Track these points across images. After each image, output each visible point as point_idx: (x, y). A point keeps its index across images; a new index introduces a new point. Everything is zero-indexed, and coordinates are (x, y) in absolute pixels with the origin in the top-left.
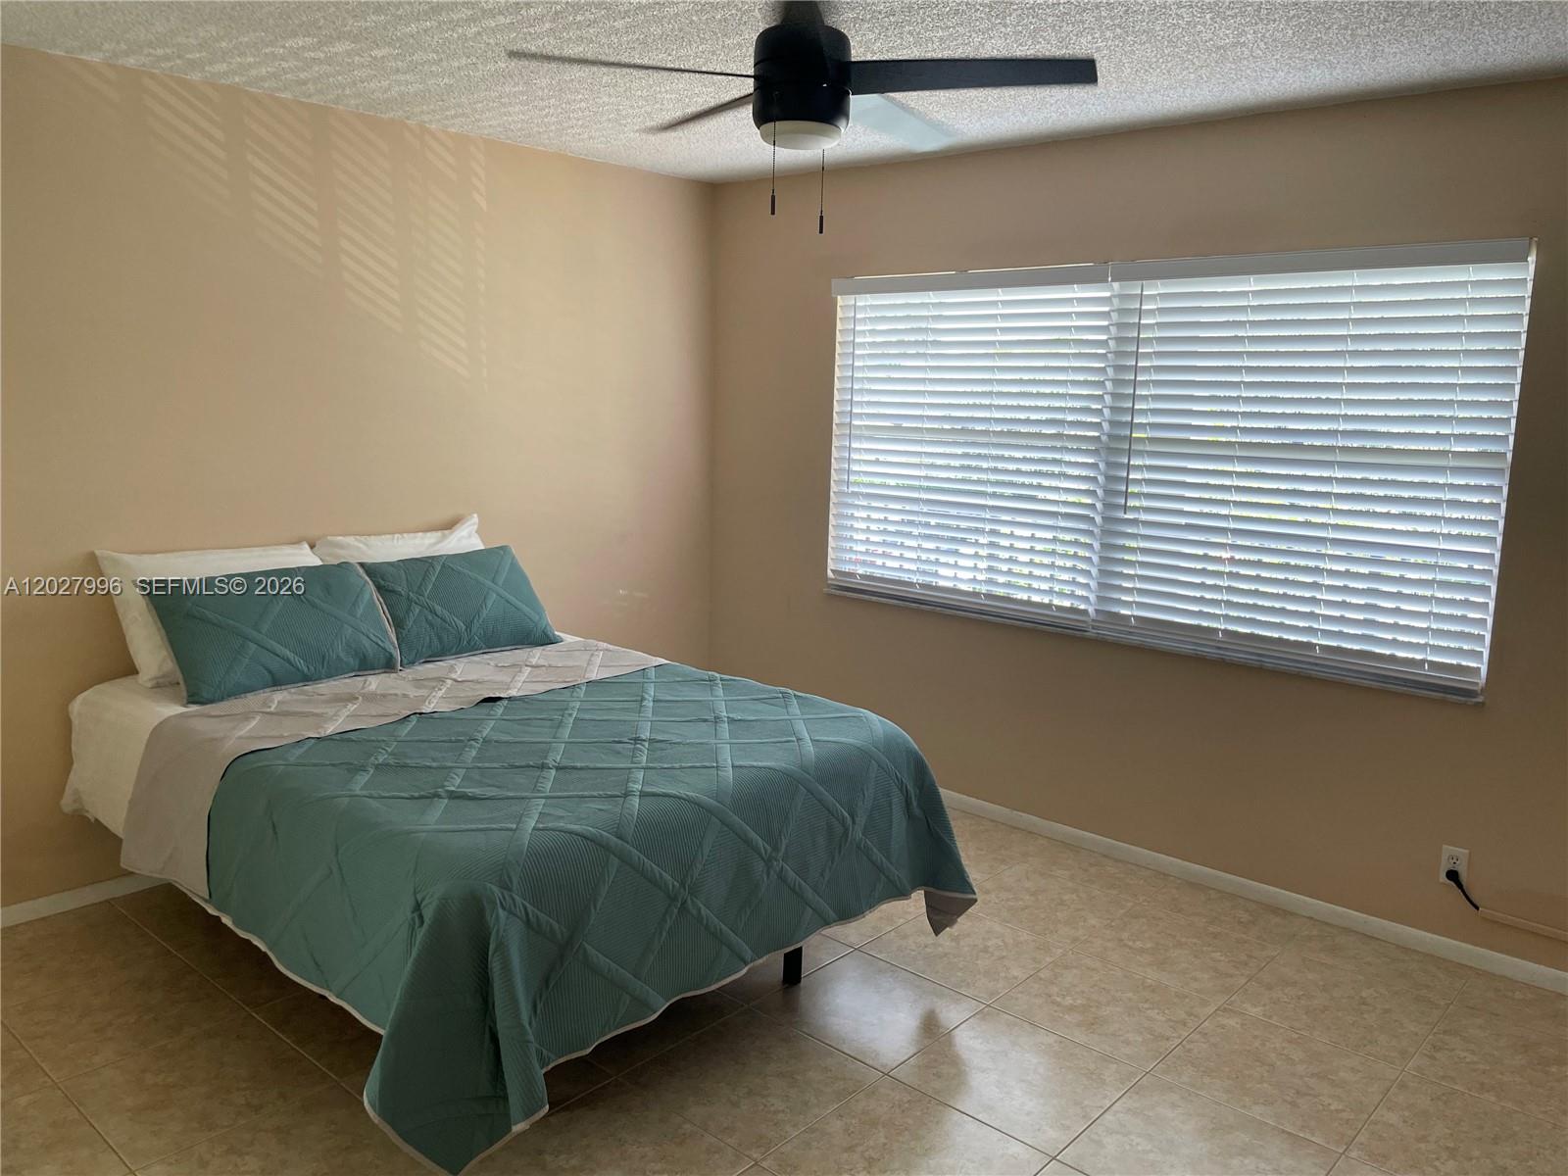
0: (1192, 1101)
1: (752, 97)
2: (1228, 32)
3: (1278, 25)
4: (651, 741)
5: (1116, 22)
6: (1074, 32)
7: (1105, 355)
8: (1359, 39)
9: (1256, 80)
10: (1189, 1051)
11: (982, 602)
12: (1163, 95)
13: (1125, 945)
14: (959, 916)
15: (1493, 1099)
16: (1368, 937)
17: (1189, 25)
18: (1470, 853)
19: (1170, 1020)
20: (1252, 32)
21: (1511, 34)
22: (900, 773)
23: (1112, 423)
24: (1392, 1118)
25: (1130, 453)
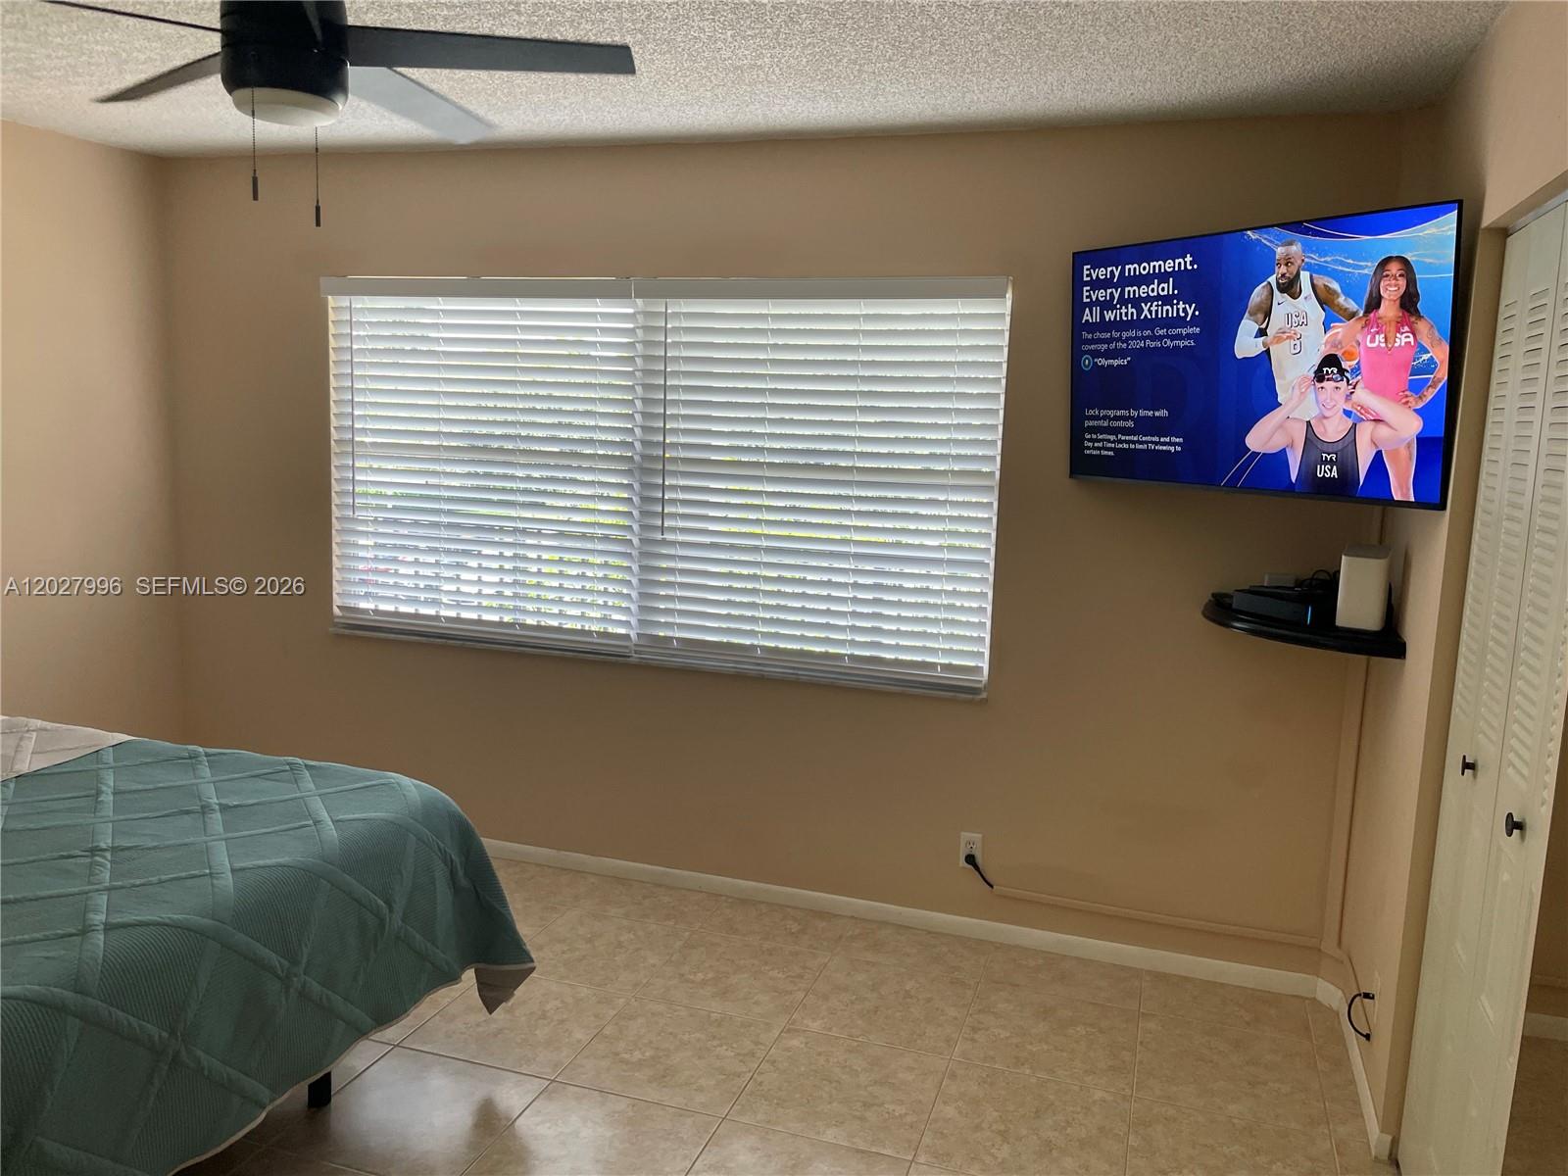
0: (769, 1140)
1: (219, 58)
2: (747, 52)
3: (794, 52)
4: (114, 849)
5: (638, 26)
6: (594, 31)
7: (632, 373)
8: (865, 75)
9: (768, 105)
10: (761, 1084)
11: (518, 633)
12: (679, 111)
13: (687, 981)
14: (515, 989)
15: (1028, 1072)
16: (901, 928)
17: (710, 40)
18: (983, 837)
19: (739, 1054)
20: (769, 55)
21: (995, 84)
22: (443, 843)
23: (644, 443)
24: (950, 1111)
25: (664, 473)
